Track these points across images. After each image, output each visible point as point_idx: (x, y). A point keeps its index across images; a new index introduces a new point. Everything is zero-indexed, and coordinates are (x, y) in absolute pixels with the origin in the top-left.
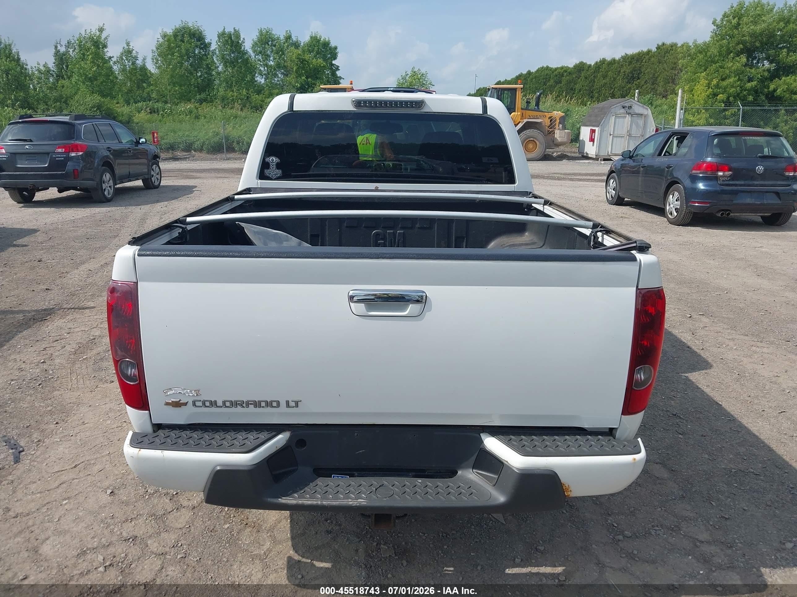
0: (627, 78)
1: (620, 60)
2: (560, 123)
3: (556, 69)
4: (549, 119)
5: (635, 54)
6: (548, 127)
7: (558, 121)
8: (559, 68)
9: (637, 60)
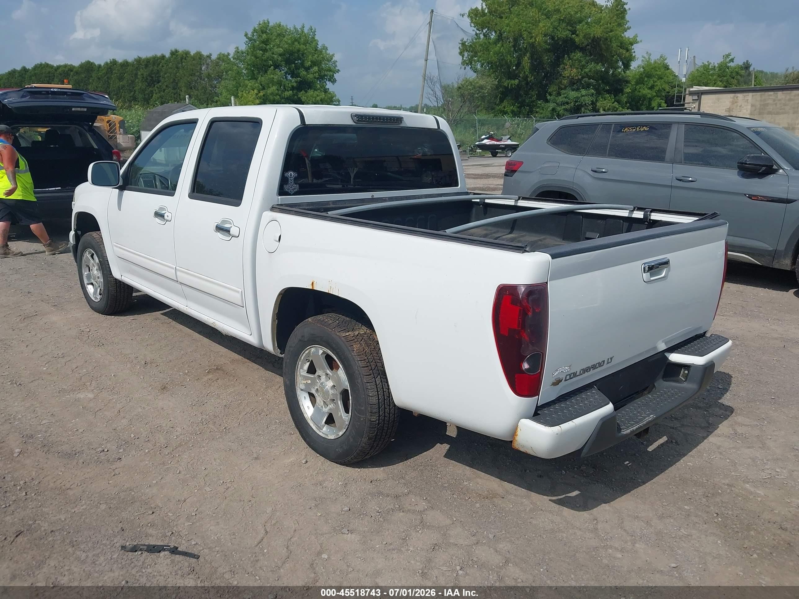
0: (146, 81)
1: (134, 62)
2: (120, 127)
3: (59, 67)
4: (108, 123)
5: (151, 58)
6: (108, 132)
7: (118, 125)
8: (62, 66)
9: (154, 64)
